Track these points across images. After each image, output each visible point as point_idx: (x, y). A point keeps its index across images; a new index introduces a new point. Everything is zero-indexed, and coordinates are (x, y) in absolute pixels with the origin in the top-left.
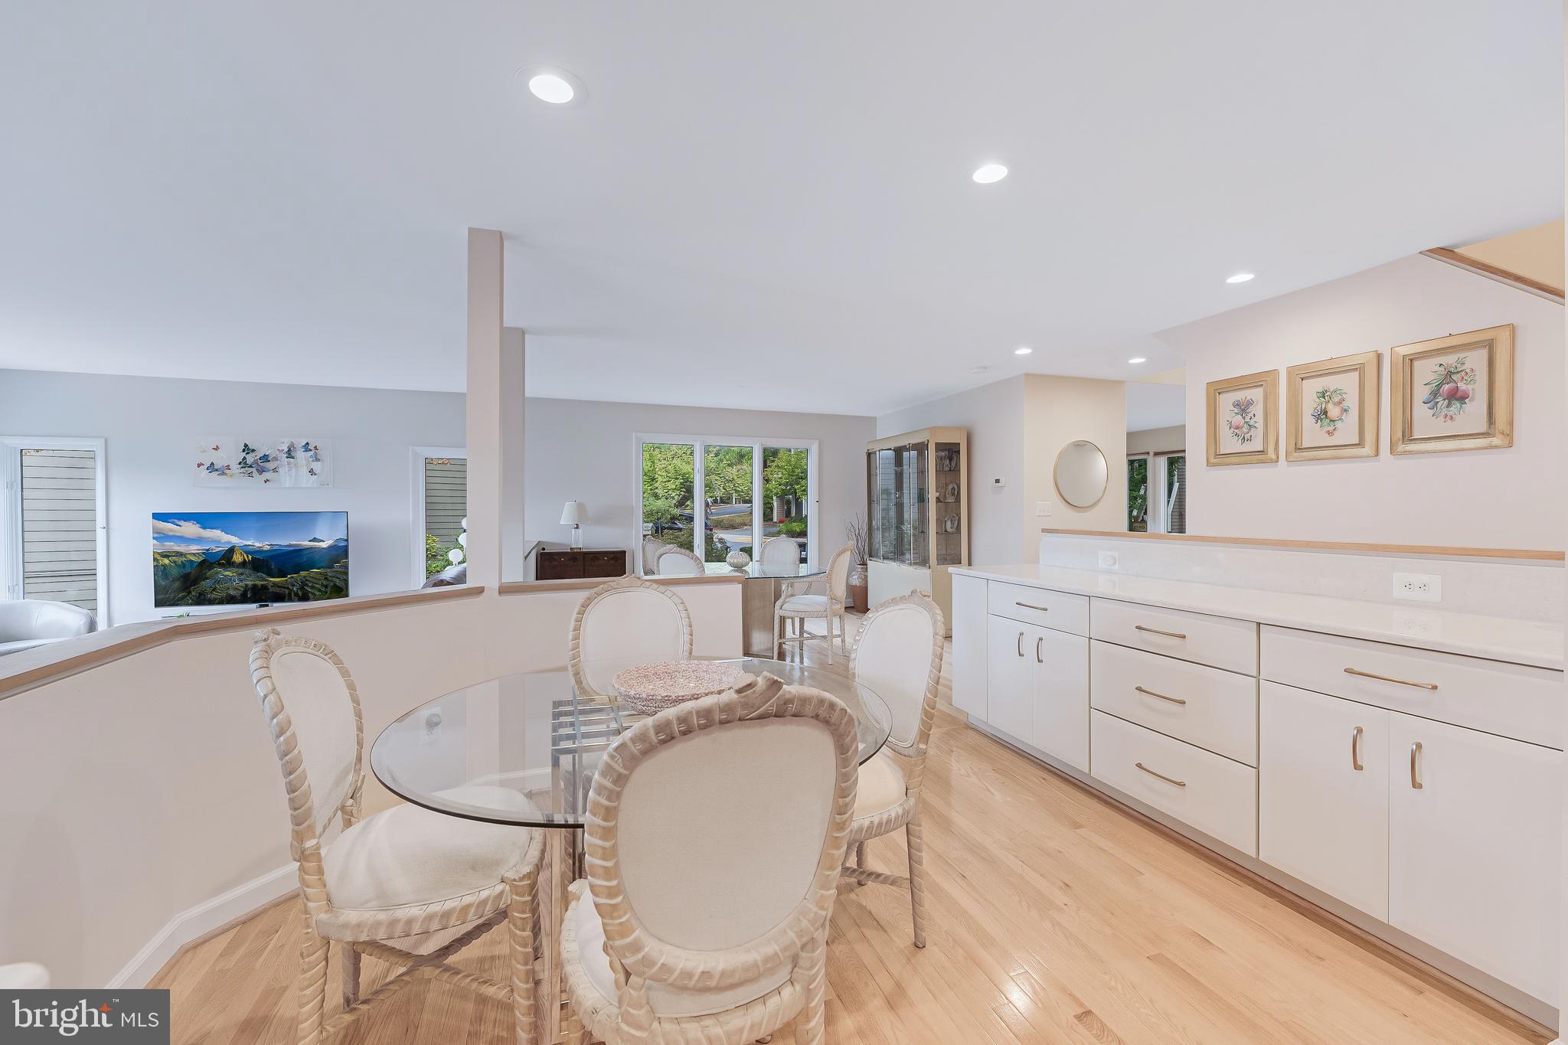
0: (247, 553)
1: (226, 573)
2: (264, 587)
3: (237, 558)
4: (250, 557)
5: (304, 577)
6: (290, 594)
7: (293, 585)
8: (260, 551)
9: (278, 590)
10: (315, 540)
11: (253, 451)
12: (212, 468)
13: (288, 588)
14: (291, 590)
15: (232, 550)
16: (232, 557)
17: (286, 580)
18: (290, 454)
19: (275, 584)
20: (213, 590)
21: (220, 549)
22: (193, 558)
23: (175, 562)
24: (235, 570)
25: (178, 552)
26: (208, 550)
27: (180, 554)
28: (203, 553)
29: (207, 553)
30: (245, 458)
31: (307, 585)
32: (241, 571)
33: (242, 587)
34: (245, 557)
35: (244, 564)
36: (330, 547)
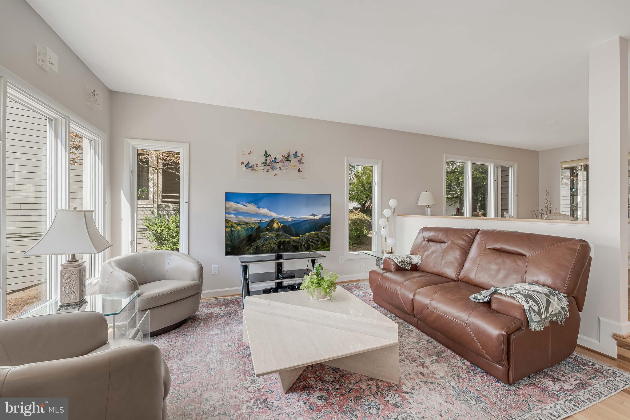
0: (281, 223)
1: (270, 234)
2: (289, 242)
3: (276, 226)
4: (282, 225)
5: (308, 236)
6: (301, 246)
7: (303, 241)
8: (287, 222)
9: (295, 244)
10: (313, 215)
11: (269, 155)
12: (248, 166)
13: (300, 243)
14: (301, 244)
15: (273, 221)
16: (273, 225)
17: (299, 238)
18: (288, 159)
19: (294, 241)
20: (263, 245)
21: (267, 220)
22: (253, 226)
23: (244, 228)
24: (275, 232)
25: (245, 222)
26: (261, 221)
27: (246, 223)
28: (258, 223)
29: (260, 222)
30: (266, 160)
31: (309, 241)
32: (277, 233)
33: (278, 242)
34: (280, 224)
35: (279, 229)
36: (320, 219)
